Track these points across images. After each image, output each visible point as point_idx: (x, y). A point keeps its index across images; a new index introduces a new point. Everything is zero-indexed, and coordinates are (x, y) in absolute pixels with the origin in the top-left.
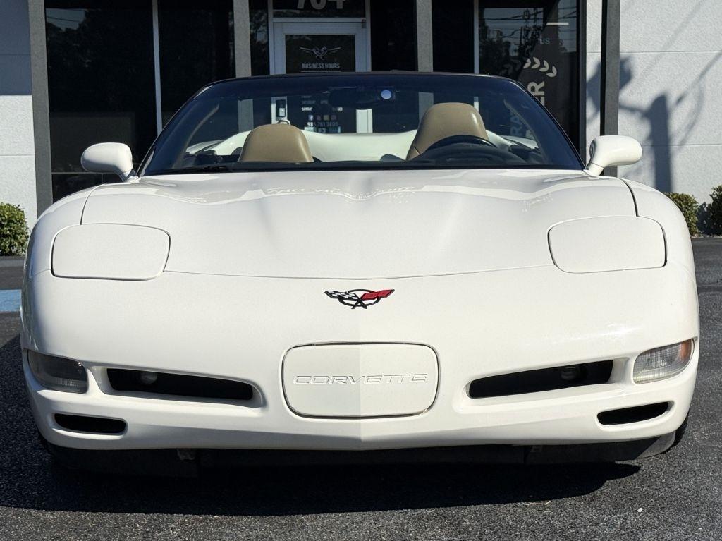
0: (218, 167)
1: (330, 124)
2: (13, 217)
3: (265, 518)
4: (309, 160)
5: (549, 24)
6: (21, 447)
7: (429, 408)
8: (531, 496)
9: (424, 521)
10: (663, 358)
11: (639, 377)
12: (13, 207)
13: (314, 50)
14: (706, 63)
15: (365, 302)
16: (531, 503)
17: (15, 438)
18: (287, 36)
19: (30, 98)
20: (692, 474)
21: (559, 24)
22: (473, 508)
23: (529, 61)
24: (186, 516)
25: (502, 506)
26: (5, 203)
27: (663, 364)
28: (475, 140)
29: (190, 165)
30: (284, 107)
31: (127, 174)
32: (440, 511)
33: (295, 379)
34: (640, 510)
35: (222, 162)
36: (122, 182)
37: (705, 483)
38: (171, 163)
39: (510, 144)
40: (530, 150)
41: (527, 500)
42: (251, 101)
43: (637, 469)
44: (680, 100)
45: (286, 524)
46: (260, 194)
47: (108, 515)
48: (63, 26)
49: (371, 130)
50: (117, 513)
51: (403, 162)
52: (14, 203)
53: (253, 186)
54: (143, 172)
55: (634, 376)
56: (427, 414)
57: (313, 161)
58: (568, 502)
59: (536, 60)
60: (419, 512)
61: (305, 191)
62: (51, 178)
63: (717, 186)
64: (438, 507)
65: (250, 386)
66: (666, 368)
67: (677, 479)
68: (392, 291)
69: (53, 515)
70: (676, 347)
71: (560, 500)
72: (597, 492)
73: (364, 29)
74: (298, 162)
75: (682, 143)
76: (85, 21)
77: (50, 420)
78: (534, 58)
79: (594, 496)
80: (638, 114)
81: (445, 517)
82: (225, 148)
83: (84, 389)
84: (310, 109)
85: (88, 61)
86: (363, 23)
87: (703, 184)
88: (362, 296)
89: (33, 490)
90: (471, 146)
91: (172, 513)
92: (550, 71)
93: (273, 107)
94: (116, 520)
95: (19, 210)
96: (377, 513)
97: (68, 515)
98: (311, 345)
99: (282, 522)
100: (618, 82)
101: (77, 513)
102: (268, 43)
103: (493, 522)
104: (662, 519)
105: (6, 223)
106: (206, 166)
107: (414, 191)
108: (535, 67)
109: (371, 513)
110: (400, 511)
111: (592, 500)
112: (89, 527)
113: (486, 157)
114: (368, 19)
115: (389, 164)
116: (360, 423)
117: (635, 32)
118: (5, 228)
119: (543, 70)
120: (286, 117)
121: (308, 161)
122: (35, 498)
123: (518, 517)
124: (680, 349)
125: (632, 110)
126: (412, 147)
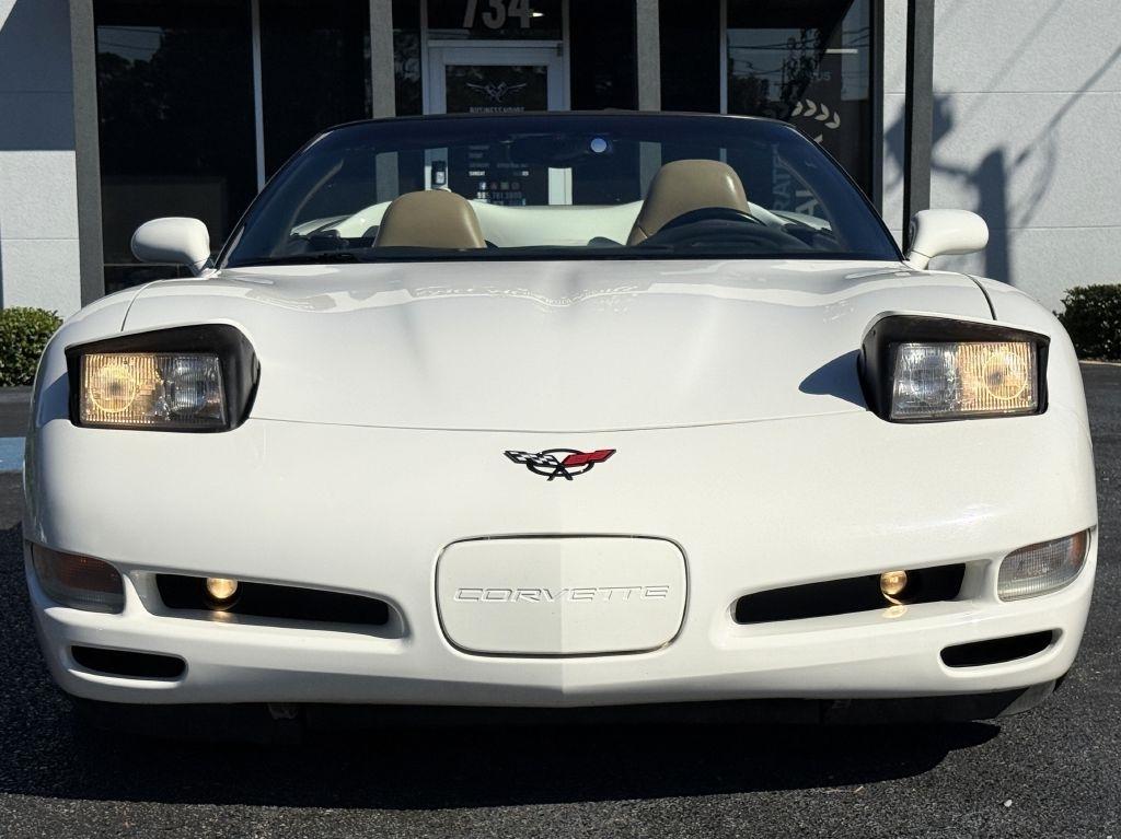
0: (340, 255)
1: (511, 196)
2: (47, 328)
3: (408, 813)
4: (478, 244)
5: (829, 51)
6: (29, 688)
7: (673, 640)
8: (831, 777)
9: (662, 820)
10: (1045, 559)
11: (1007, 591)
12: (46, 314)
13: (487, 88)
14: (1057, 109)
15: (570, 470)
16: (833, 790)
17: (20, 674)
18: (447, 67)
19: (71, 155)
20: (1083, 740)
21: (843, 51)
22: (739, 797)
23: (799, 104)
24: (282, 808)
25: (787, 794)
26: (35, 308)
27: (1045, 570)
28: (734, 215)
29: (301, 251)
30: (443, 170)
31: (202, 263)
32: (688, 801)
33: (457, 593)
34: (1009, 803)
35: (348, 247)
36: (193, 276)
37: (1106, 757)
38: (268, 248)
39: (783, 222)
40: (814, 231)
41: (826, 785)
42: (395, 155)
43: (995, 731)
44: (1022, 157)
45: (441, 825)
46: (403, 296)
47: (156, 806)
48: (130, 57)
49: (570, 201)
50: (172, 803)
51: (622, 248)
52: (49, 308)
53: (394, 284)
54: (225, 262)
55: (999, 589)
56: (669, 649)
57: (485, 246)
58: (891, 787)
59: (811, 104)
60: (653, 805)
61: (474, 292)
62: (102, 272)
63: (1072, 288)
64: (685, 796)
65: (385, 605)
66: (1048, 576)
67: (1060, 749)
68: (613, 451)
69: (68, 807)
70: (1065, 542)
71: (878, 785)
72: (936, 770)
73: (561, 58)
74: (462, 248)
75: (1026, 220)
76: (159, 51)
77: (64, 657)
78: (808, 101)
79: (932, 778)
80: (961, 178)
81: (696, 813)
82: (353, 227)
83: (118, 607)
84: (482, 173)
85: (164, 107)
86: (560, 49)
87: (1051, 285)
88: (566, 460)
89: (40, 764)
90: (729, 223)
91: (259, 804)
92: (831, 119)
93: (428, 170)
94: (169, 816)
95: (56, 318)
96: (587, 806)
97: (93, 806)
98: (481, 539)
99: (436, 820)
100: (930, 135)
101: (106, 803)
102: (420, 79)
103: (774, 822)
104: (1045, 819)
105: (35, 338)
106: (322, 253)
107: (635, 294)
108: (808, 113)
109: (577, 806)
110: (624, 802)
111: (930, 785)
112: (125, 828)
113: (752, 241)
114: (566, 44)
115: (600, 251)
116: (561, 665)
117: (954, 64)
118: (35, 345)
119: (820, 118)
120: (446, 185)
121: (478, 246)
122: (44, 776)
123: (814, 814)
124: (1072, 545)
125: (952, 171)
126: (636, 226)
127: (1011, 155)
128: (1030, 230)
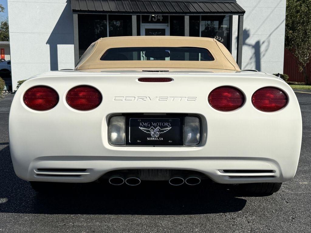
5: (221, 26)
13: (153, 33)
18: (146, 29)
21: (223, 26)
23: (215, 37)
44: (263, 43)
59: (217, 37)
73: (168, 27)
75: (264, 55)
80: (251, 47)
92: (221, 40)
114: (169, 24)
119: (219, 40)
125: (249, 45)
127: (261, 42)
128: (265, 57)
